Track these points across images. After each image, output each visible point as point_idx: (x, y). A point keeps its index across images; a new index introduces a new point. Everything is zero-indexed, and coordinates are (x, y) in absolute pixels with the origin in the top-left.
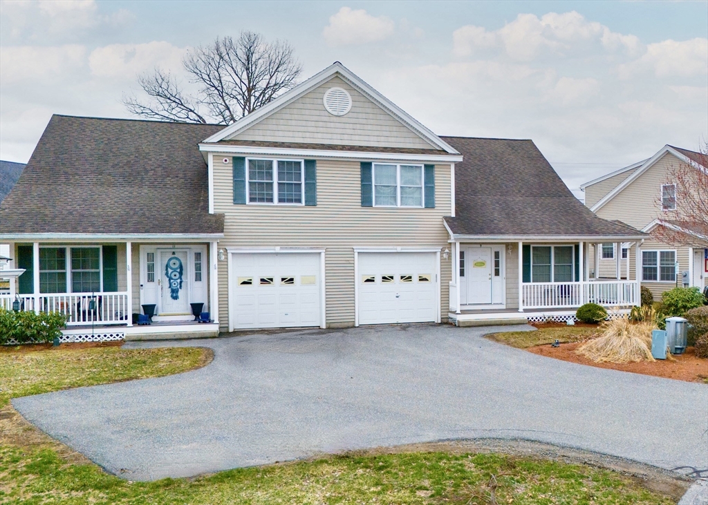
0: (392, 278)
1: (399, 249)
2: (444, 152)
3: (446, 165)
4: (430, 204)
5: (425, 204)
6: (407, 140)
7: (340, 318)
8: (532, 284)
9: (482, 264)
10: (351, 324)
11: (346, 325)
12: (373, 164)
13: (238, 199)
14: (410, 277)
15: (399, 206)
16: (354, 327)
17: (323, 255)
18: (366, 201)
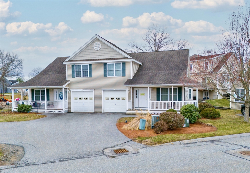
0: (114, 98)
1: (114, 90)
2: (128, 58)
3: (129, 62)
4: (124, 75)
5: (122, 75)
6: (117, 55)
7: (98, 110)
8: (161, 101)
9: (143, 94)
10: (101, 112)
11: (100, 112)
12: (107, 64)
13: (73, 76)
14: (119, 98)
15: (114, 76)
16: (102, 113)
17: (94, 91)
18: (105, 75)
